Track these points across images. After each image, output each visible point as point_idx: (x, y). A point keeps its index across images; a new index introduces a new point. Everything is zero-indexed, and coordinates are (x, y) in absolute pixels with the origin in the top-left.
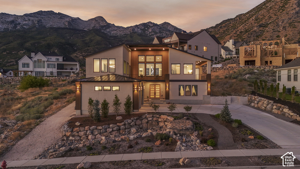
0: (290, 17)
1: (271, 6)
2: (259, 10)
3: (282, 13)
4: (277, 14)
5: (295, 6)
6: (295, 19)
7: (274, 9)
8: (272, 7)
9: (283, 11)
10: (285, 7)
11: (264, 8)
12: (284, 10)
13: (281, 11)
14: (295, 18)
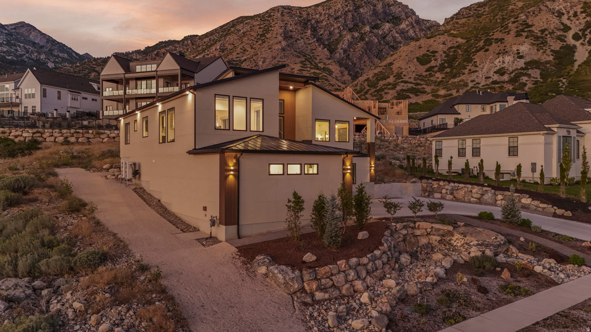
0: (275, 55)
1: (245, 30)
2: (225, 33)
3: (263, 46)
4: (254, 46)
5: (280, 38)
6: (281, 60)
7: (249, 36)
8: (245, 32)
9: (262, 43)
10: (266, 37)
11: (232, 32)
12: (264, 42)
13: (260, 42)
14: (281, 58)
